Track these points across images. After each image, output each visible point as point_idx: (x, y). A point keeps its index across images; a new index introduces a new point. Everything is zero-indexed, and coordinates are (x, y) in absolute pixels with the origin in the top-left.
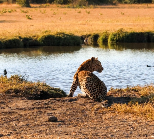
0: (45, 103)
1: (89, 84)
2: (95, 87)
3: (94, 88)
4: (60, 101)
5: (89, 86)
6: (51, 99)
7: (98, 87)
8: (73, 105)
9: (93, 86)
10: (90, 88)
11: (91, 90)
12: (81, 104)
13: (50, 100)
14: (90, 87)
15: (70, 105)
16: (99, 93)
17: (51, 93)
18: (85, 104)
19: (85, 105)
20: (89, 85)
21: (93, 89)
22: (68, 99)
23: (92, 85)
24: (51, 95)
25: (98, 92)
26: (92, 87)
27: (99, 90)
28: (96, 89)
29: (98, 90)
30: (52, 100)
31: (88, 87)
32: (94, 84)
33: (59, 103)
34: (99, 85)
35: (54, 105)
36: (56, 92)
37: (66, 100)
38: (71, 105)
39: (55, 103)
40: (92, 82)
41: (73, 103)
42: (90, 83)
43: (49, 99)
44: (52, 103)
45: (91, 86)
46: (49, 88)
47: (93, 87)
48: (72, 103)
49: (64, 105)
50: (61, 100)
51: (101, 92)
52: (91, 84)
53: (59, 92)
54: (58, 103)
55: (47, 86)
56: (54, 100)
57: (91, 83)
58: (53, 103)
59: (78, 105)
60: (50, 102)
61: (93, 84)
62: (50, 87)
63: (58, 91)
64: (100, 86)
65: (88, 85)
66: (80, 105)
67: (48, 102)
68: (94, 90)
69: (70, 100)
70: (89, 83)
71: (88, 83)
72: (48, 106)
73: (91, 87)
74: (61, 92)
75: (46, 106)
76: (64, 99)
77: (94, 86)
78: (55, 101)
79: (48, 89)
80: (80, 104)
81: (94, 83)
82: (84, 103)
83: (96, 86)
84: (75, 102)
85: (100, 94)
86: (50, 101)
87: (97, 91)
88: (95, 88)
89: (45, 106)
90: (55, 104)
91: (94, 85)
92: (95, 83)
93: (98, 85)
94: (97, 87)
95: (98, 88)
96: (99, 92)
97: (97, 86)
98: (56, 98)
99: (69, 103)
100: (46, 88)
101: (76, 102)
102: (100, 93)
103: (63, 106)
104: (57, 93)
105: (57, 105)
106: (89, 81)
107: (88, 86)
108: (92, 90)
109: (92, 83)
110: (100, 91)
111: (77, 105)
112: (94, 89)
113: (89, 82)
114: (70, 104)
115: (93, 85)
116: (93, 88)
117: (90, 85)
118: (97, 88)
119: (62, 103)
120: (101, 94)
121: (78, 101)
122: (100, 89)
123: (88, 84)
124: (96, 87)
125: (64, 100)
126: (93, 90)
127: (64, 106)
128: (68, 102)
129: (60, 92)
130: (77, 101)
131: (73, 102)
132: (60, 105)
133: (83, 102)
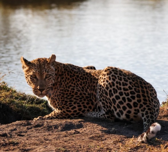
0: (4, 132)
1: (117, 83)
2: (133, 90)
3: (129, 91)
4: (40, 128)
5: (117, 86)
6: (17, 122)
7: (139, 90)
8: (73, 138)
9: (127, 87)
10: (119, 91)
11: (121, 97)
12: (93, 137)
13: (17, 125)
14: (120, 89)
15: (65, 138)
16: (142, 103)
17: (18, 107)
18: (103, 136)
19: (103, 138)
20: (116, 85)
21: (127, 95)
22: (61, 125)
23: (123, 85)
24: (18, 112)
25: (139, 101)
26: (124, 89)
27: (142, 98)
28: (135, 95)
29: (138, 96)
30: (21, 125)
31: (114, 89)
32: (130, 83)
33: (38, 135)
34: (142, 87)
35: (25, 138)
36: (31, 105)
37: (56, 127)
38: (68, 138)
39: (28, 133)
40: (124, 78)
41: (74, 133)
42: (121, 80)
43: (14, 123)
44: (21, 132)
45: (122, 87)
46: (14, 94)
47: (127, 90)
48: (71, 134)
49: (50, 138)
50: (42, 125)
51: (148, 102)
52: (121, 82)
53: (38, 106)
54: (36, 134)
55: (8, 91)
56: (25, 125)
57: (123, 81)
58: (24, 132)
59: (87, 139)
60: (15, 130)
61: (128, 83)
62: (15, 92)
63: (37, 103)
64: (145, 90)
65: (114, 85)
66: (90, 138)
67: (12, 130)
68: (129, 97)
69: (66, 125)
70: (117, 80)
71: (114, 80)
72: (11, 140)
73: (122, 91)
74: (42, 106)
75: (6, 140)
76: (51, 124)
77: (129, 87)
78: (28, 129)
79: (12, 97)
80: (91, 136)
81: (129, 81)
82: (101, 134)
83: (134, 87)
84: (78, 130)
85: (144, 106)
86: (15, 127)
87: (136, 99)
88: (132, 93)
89: (4, 140)
90: (29, 137)
91: (129, 85)
92: (131, 81)
93: (138, 87)
94: (137, 90)
95: (141, 94)
96: (142, 101)
97: (137, 88)
98: (30, 121)
99: (64, 133)
100: (6, 96)
101: (81, 132)
102: (145, 104)
103: (47, 142)
104: (32, 107)
105: (33, 138)
106: (116, 76)
107: (115, 87)
108: (124, 96)
109: (125, 80)
110: (145, 100)
111: (84, 138)
112: (130, 95)
113: (116, 78)
114: (66, 136)
115: (127, 85)
116: (126, 92)
117: (120, 85)
118: (137, 92)
119: (47, 133)
120: (148, 106)
121: (85, 129)
122: (146, 95)
123: (115, 83)
124: (135, 89)
125: (51, 127)
126: (126, 97)
127: (51, 140)
128: (62, 131)
129: (39, 106)
130: (83, 130)
131: (73, 131)
132: (40, 137)
133: (98, 132)
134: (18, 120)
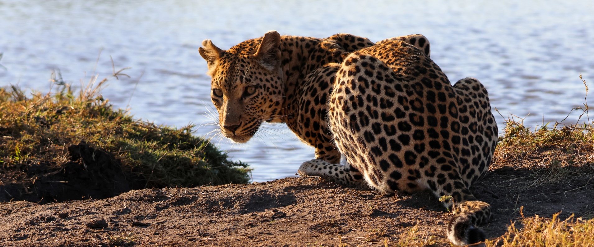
0: (100, 217)
1: (369, 98)
2: (407, 119)
3: (396, 122)
4: (188, 207)
5: (368, 108)
6: (132, 192)
7: (421, 118)
8: (270, 230)
9: (390, 111)
10: (372, 121)
11: (377, 137)
12: (318, 225)
13: (131, 200)
14: (375, 115)
15: (249, 230)
16: (425, 154)
17: (135, 157)
18: (344, 222)
19: (344, 228)
20: (366, 103)
21: (391, 131)
22: (239, 197)
23: (383, 107)
24: (137, 169)
25: (420, 148)
26: (385, 117)
27: (428, 139)
28: (411, 133)
29: (419, 135)
30: (141, 199)
31: (361, 114)
32: (401, 100)
33: (183, 222)
35: (151, 232)
36: (167, 153)
37: (228, 203)
38: (257, 230)
39: (160, 219)
40: (386, 88)
41: (273, 218)
42: (378, 92)
43: (124, 195)
44: (142, 217)
45: (380, 111)
46: (126, 127)
47: (391, 118)
48: (264, 220)
49: (213, 229)
50: (194, 199)
51: (441, 150)
52: (378, 98)
53: (185, 154)
54: (177, 221)
55: (112, 118)
56: (151, 200)
57: (383, 94)
58: (149, 217)
59: (303, 230)
60: (127, 211)
61: (395, 100)
62: (129, 120)
63: (183, 148)
64: (438, 115)
65: (361, 104)
66: (312, 228)
67: (118, 213)
68: (395, 137)
69: (253, 197)
70: (369, 91)
71: (362, 90)
72: (115, 237)
73: (380, 120)
74: (197, 154)
75: (104, 236)
76: (216, 197)
77: (397, 111)
78: (158, 209)
79: (119, 132)
80: (315, 223)
81: (398, 93)
82: (338, 218)
83: (411, 111)
84: (283, 210)
85: (432, 162)
86: (125, 205)
87: (412, 142)
88: (404, 127)
89: (98, 237)
90: (162, 228)
91: (396, 105)
92: (404, 94)
93: (421, 110)
94: (416, 119)
95: (425, 128)
96: (428, 148)
97: (418, 114)
98: (164, 190)
99: (247, 217)
100: (107, 131)
101: (289, 214)
102: (433, 155)
103: (205, 238)
104: (171, 158)
105: (171, 232)
106: (369, 80)
107: (364, 109)
108: (383, 134)
109: (387, 94)
110: (434, 144)
111: (296, 228)
112: (399, 133)
113: (367, 86)
114: (252, 225)
115: (390, 105)
116: (389, 124)
118: (415, 124)
119: (205, 219)
120: (440, 161)
121: (300, 206)
122: (438, 129)
123: (364, 98)
124: (412, 116)
125: (215, 203)
126: (388, 139)
127: (214, 236)
128: (242, 212)
129: (190, 155)
130: (296, 208)
131: (270, 213)
132: (188, 228)
133: (331, 213)
134: (135, 189)
